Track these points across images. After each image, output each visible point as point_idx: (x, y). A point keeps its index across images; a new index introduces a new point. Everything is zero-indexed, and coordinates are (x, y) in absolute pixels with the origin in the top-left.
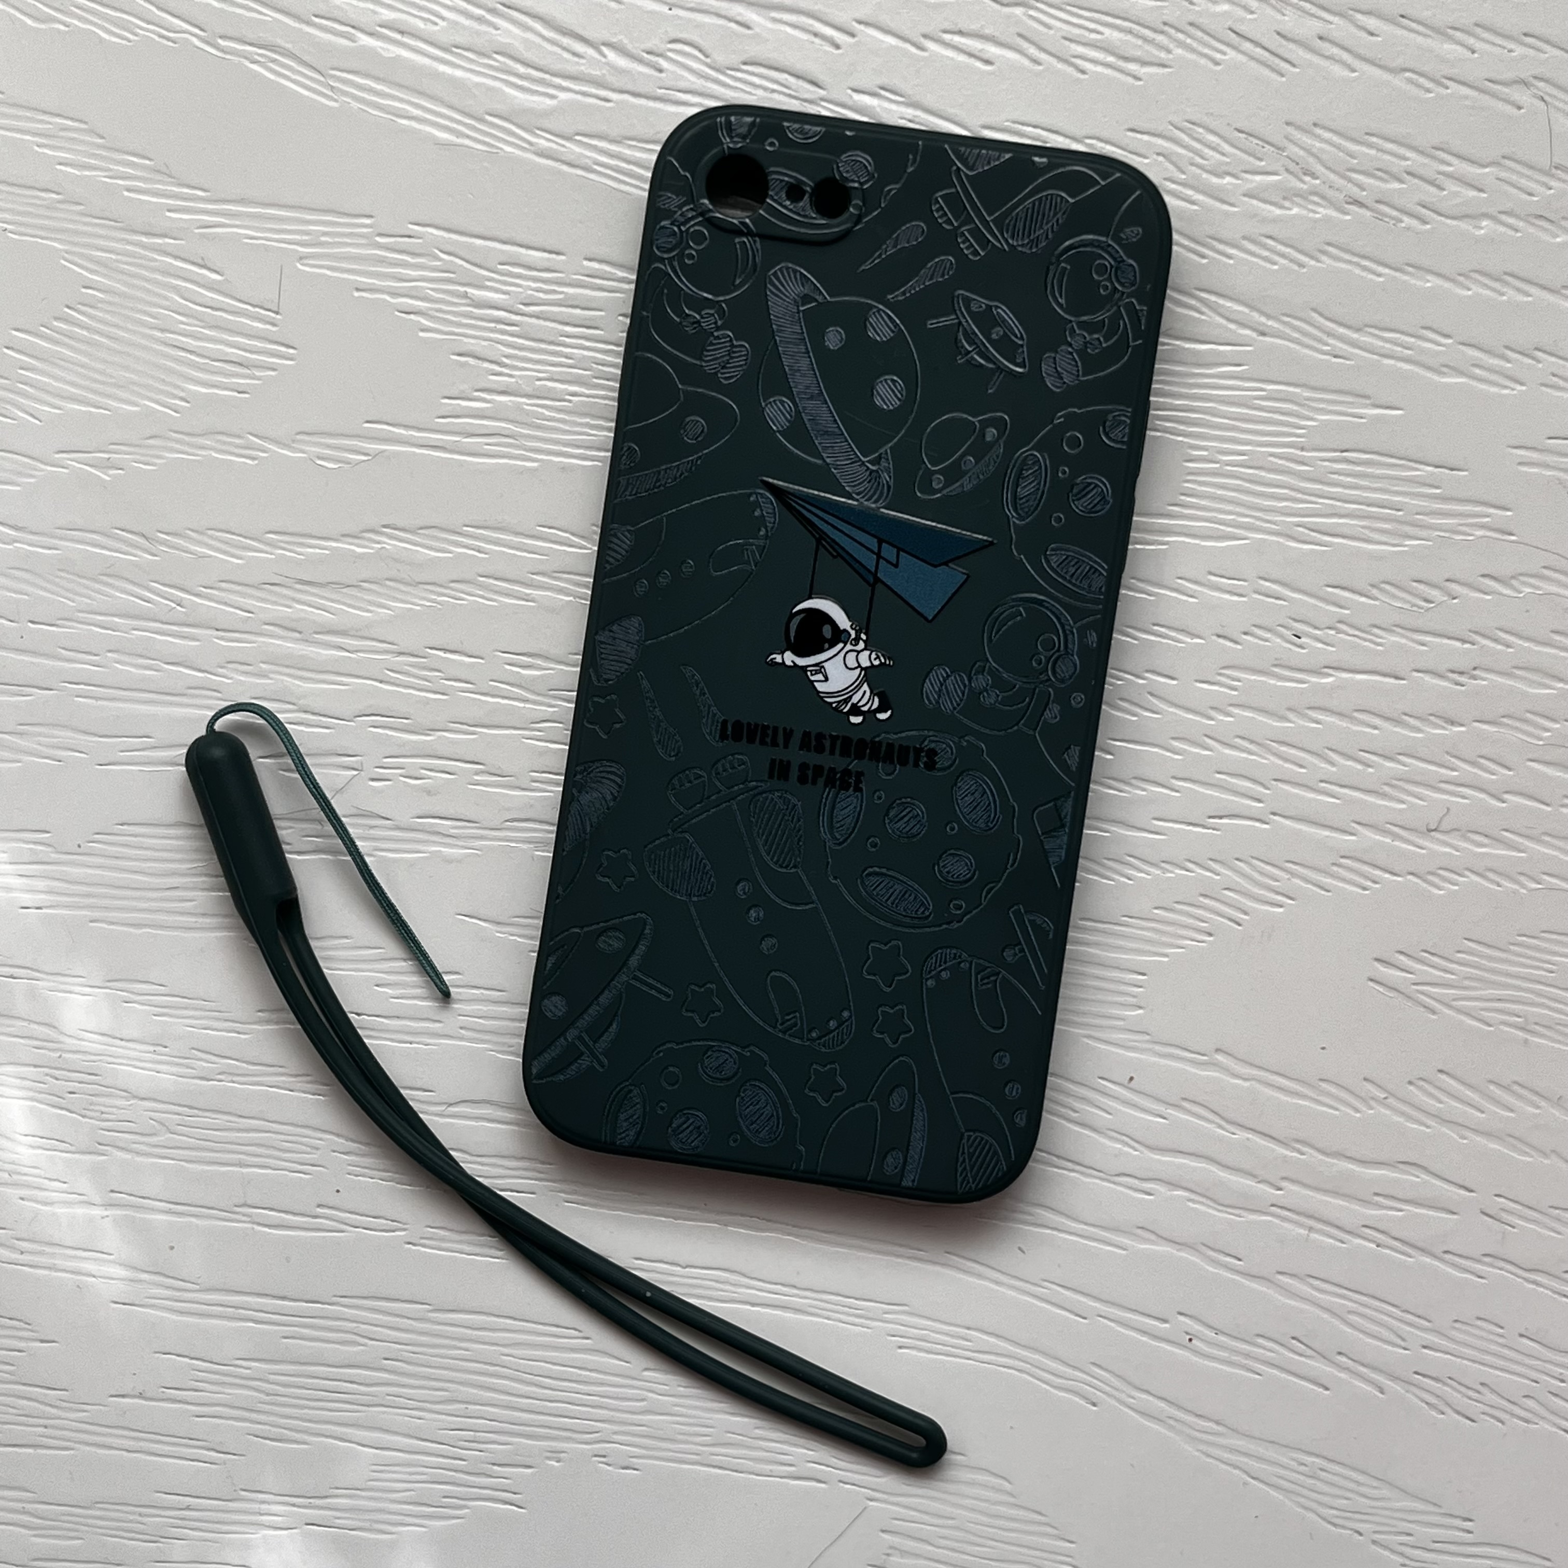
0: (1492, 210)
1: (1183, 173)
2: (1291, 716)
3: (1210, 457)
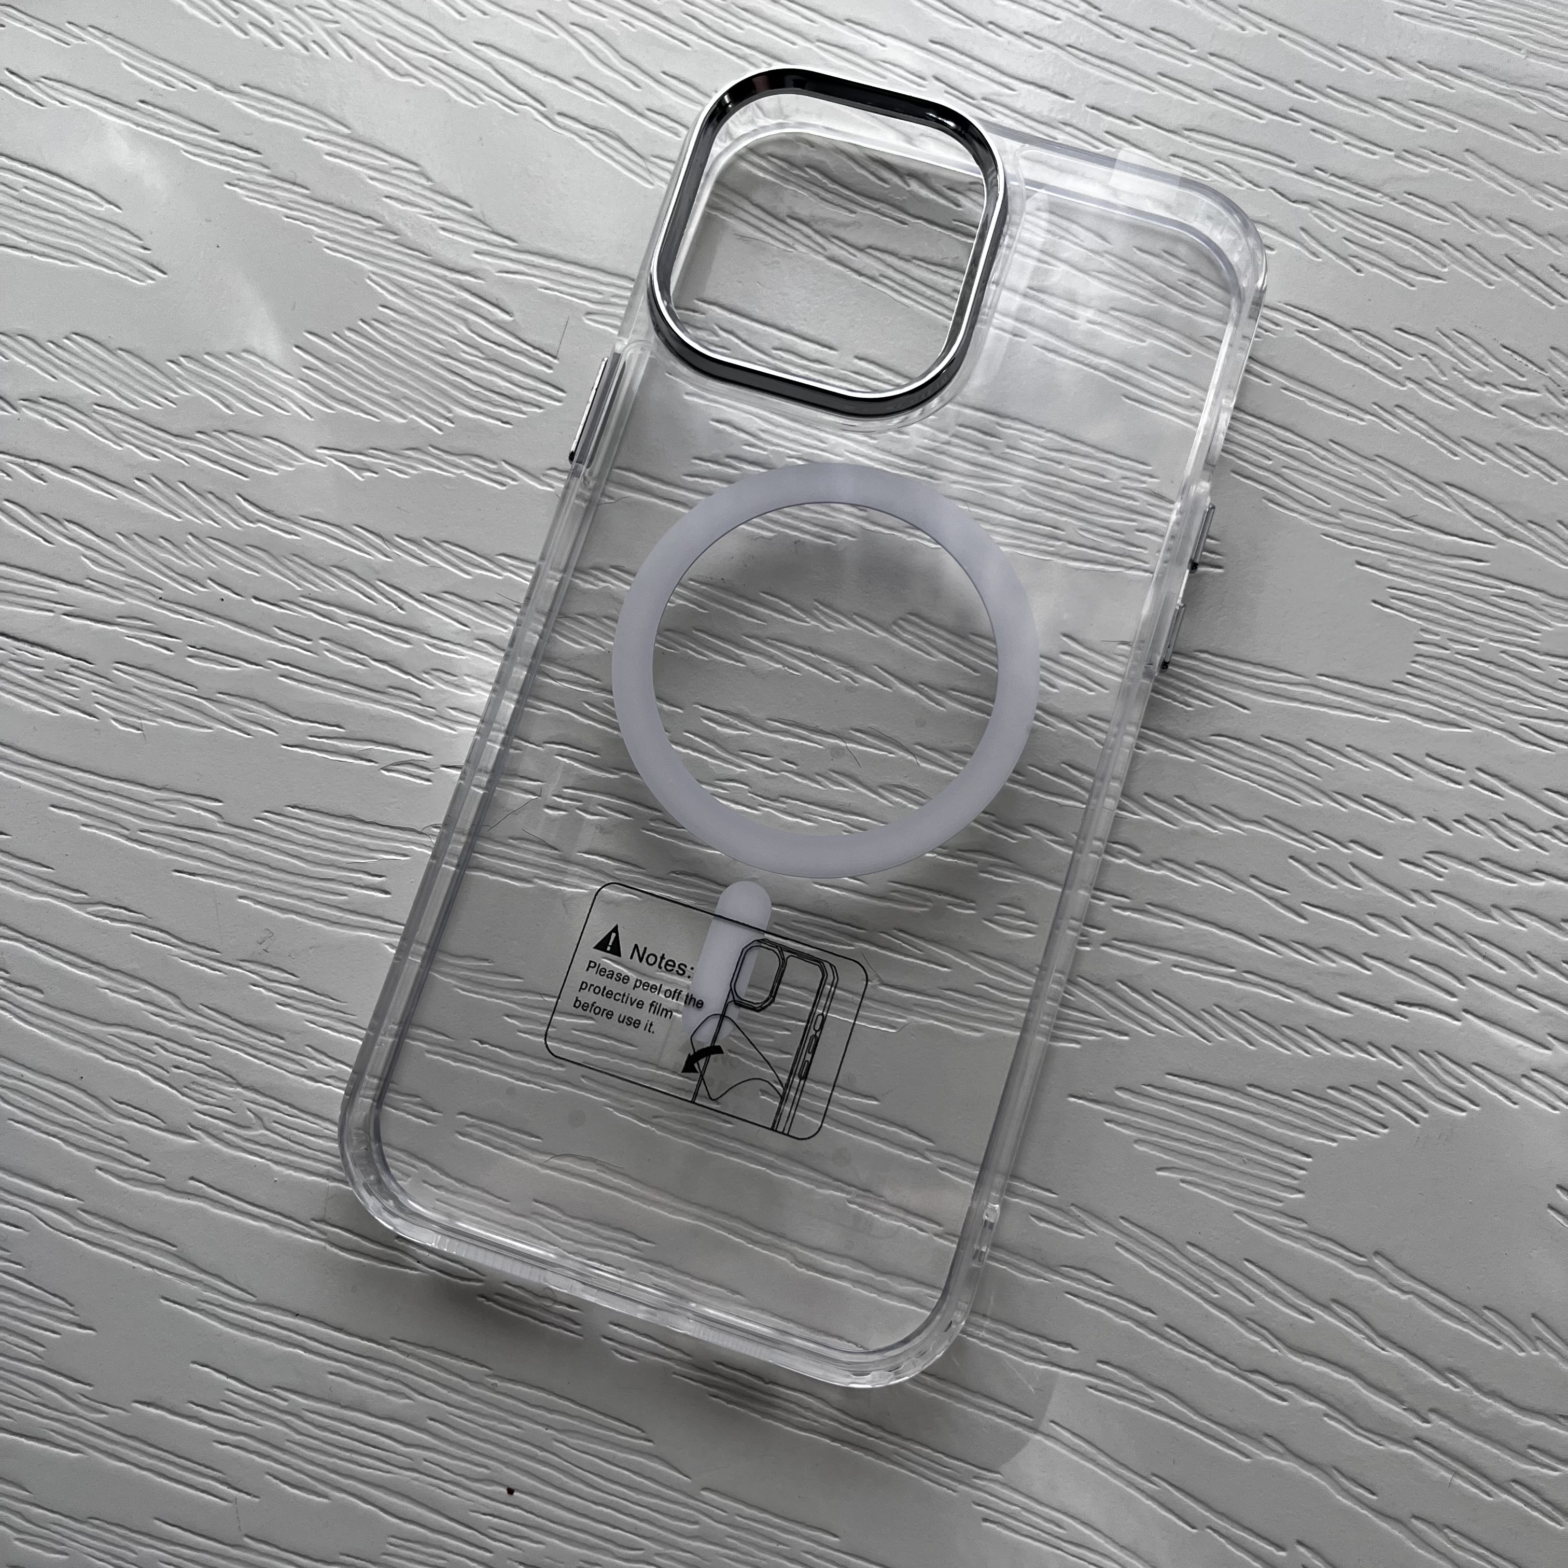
1: (1445, 375)
2: (1495, 913)
3: (1442, 644)
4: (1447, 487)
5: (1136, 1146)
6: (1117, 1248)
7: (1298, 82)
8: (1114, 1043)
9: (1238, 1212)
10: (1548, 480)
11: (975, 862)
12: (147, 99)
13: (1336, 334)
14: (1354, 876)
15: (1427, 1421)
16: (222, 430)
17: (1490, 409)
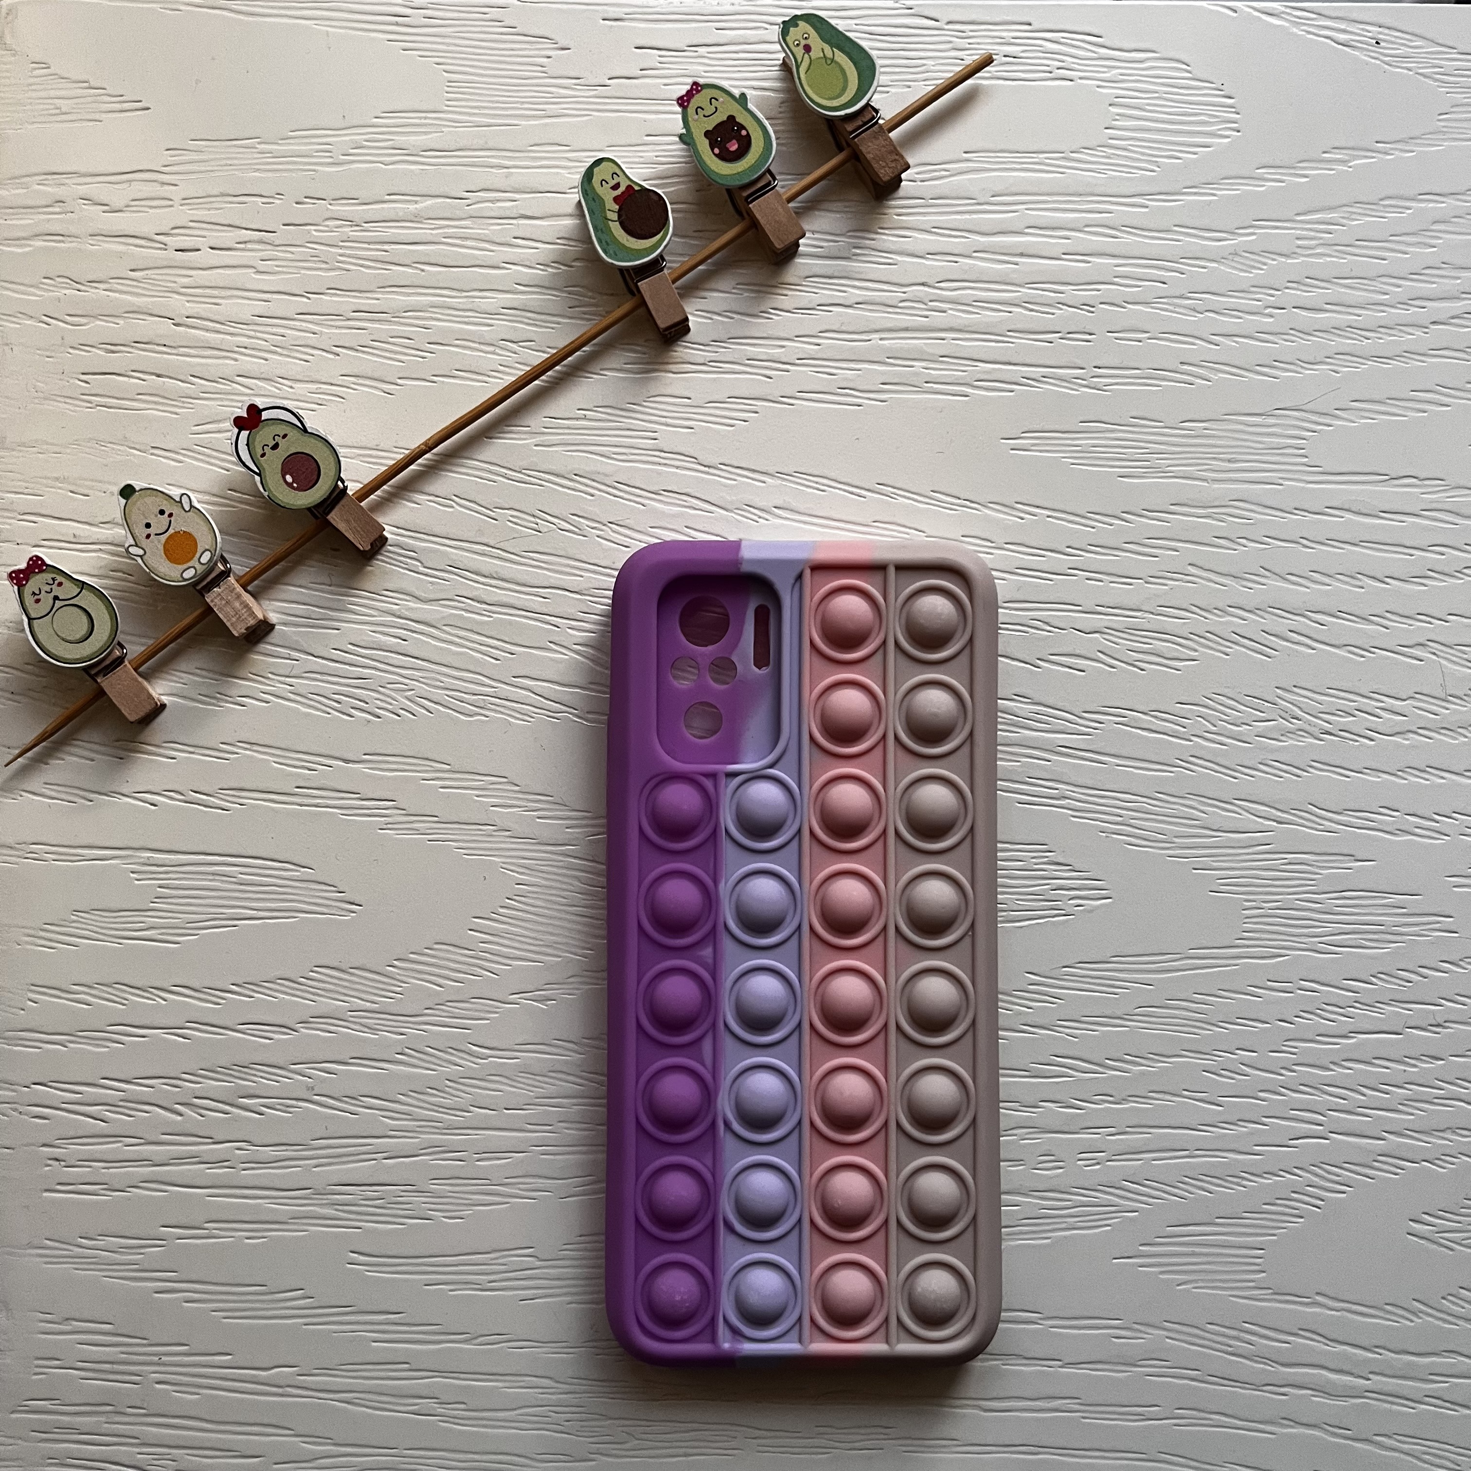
0: (1414, 728)
1: (1215, 726)
2: (1332, 1067)
3: (1259, 906)
4: (1236, 801)
5: (1161, 1276)
6: (1168, 1340)
7: (1068, 547)
8: (1131, 1219)
9: (1231, 1296)
10: (1295, 778)
11: (1015, 1135)
12: (301, 785)
13: (1140, 719)
14: (1242, 1070)
15: (1369, 1379)
16: (440, 1002)
17: (1249, 740)
